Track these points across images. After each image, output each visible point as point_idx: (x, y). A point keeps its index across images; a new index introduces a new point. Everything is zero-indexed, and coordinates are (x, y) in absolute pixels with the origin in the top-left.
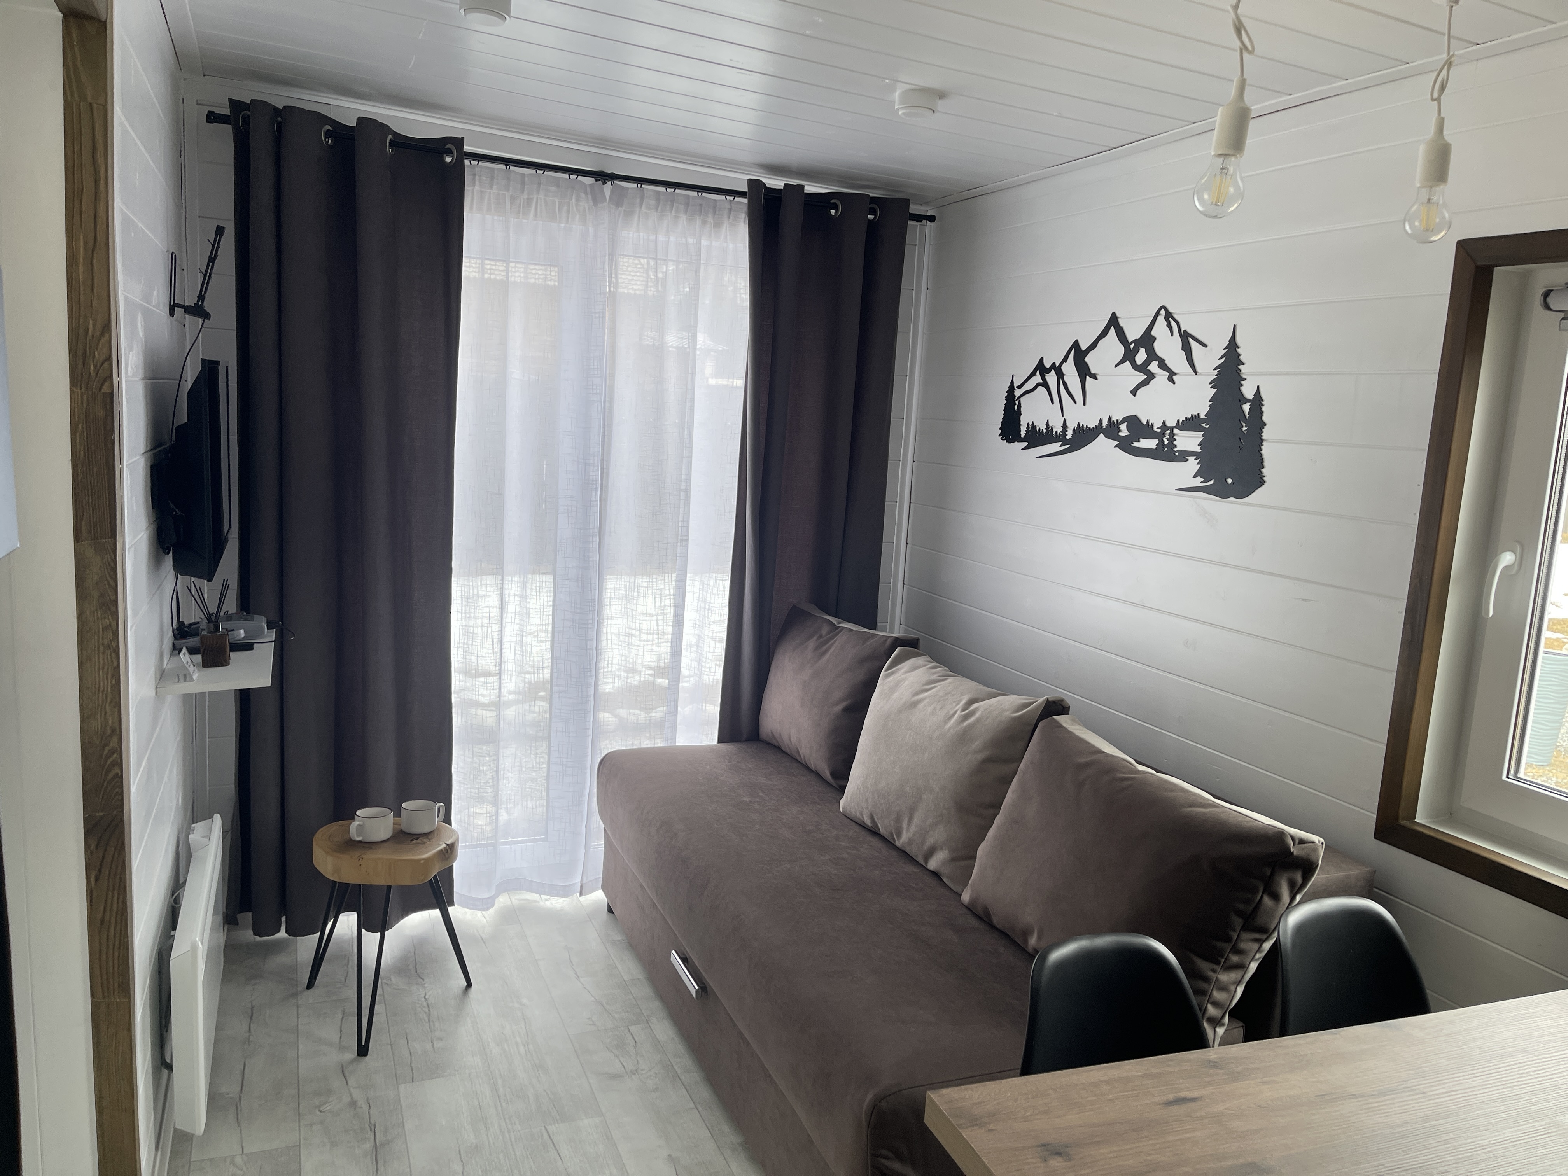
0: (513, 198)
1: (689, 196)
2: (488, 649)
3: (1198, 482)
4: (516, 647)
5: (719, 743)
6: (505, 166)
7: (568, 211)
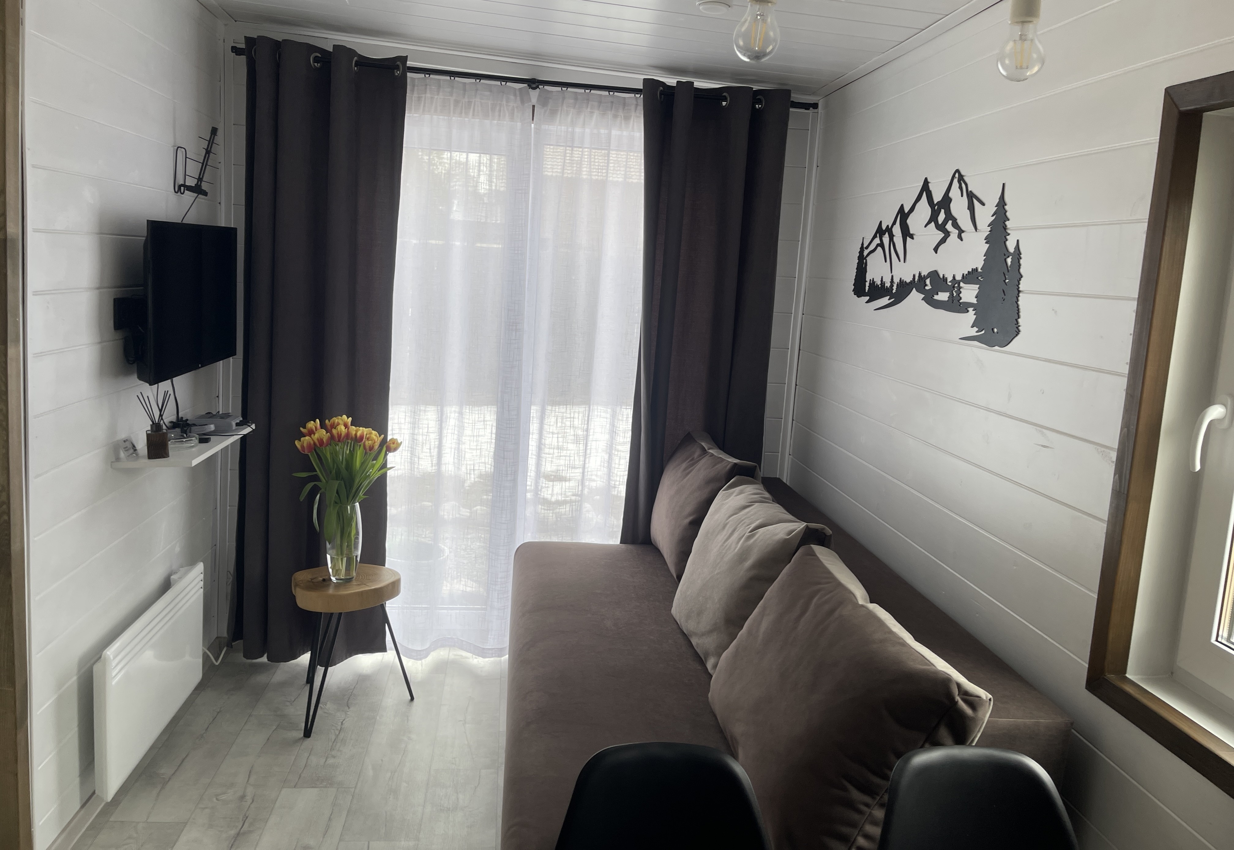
0: (457, 102)
1: (601, 95)
2: (426, 452)
3: (973, 332)
4: (455, 453)
5: (621, 543)
6: (449, 77)
7: (500, 111)
